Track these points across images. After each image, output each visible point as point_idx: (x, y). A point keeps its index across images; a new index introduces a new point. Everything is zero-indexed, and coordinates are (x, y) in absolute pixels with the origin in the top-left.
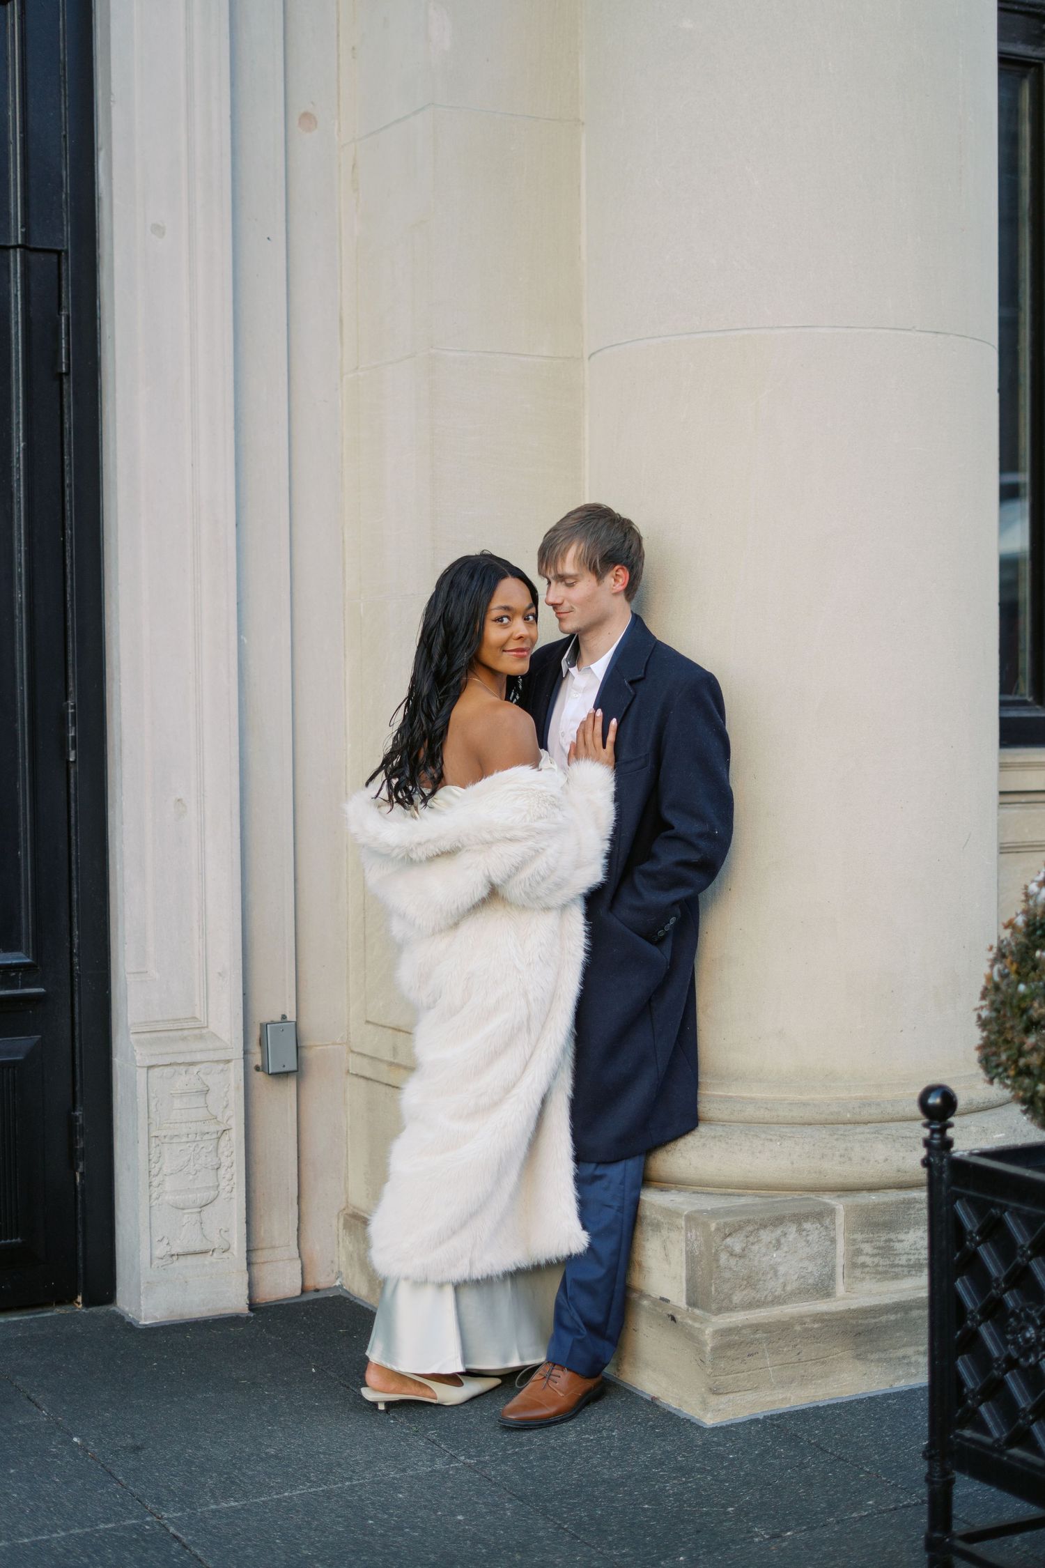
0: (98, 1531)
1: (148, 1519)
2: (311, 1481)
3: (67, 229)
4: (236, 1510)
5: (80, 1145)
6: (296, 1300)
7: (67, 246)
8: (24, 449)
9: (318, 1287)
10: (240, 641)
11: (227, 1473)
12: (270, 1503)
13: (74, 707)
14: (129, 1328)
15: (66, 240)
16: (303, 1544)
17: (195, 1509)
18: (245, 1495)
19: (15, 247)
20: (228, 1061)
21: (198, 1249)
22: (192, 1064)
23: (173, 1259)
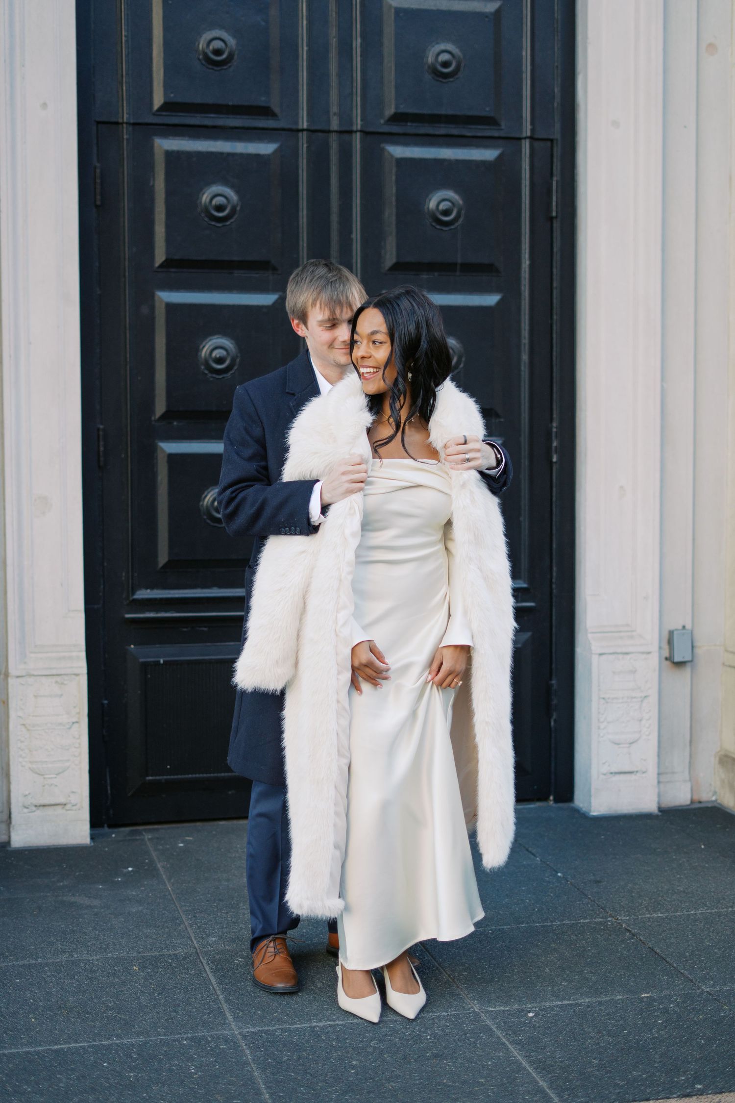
0: (580, 923)
1: (609, 919)
2: (707, 906)
3: (558, 126)
4: (661, 918)
5: (555, 702)
6: (687, 807)
7: (558, 136)
8: (529, 266)
9: (702, 800)
10: (662, 387)
11: (654, 899)
12: (683, 916)
13: (556, 428)
14: (583, 816)
15: (556, 133)
16: (706, 939)
17: (638, 916)
18: (667, 911)
19: (525, 138)
20: (649, 653)
21: (627, 770)
22: (627, 653)
23: (611, 775)
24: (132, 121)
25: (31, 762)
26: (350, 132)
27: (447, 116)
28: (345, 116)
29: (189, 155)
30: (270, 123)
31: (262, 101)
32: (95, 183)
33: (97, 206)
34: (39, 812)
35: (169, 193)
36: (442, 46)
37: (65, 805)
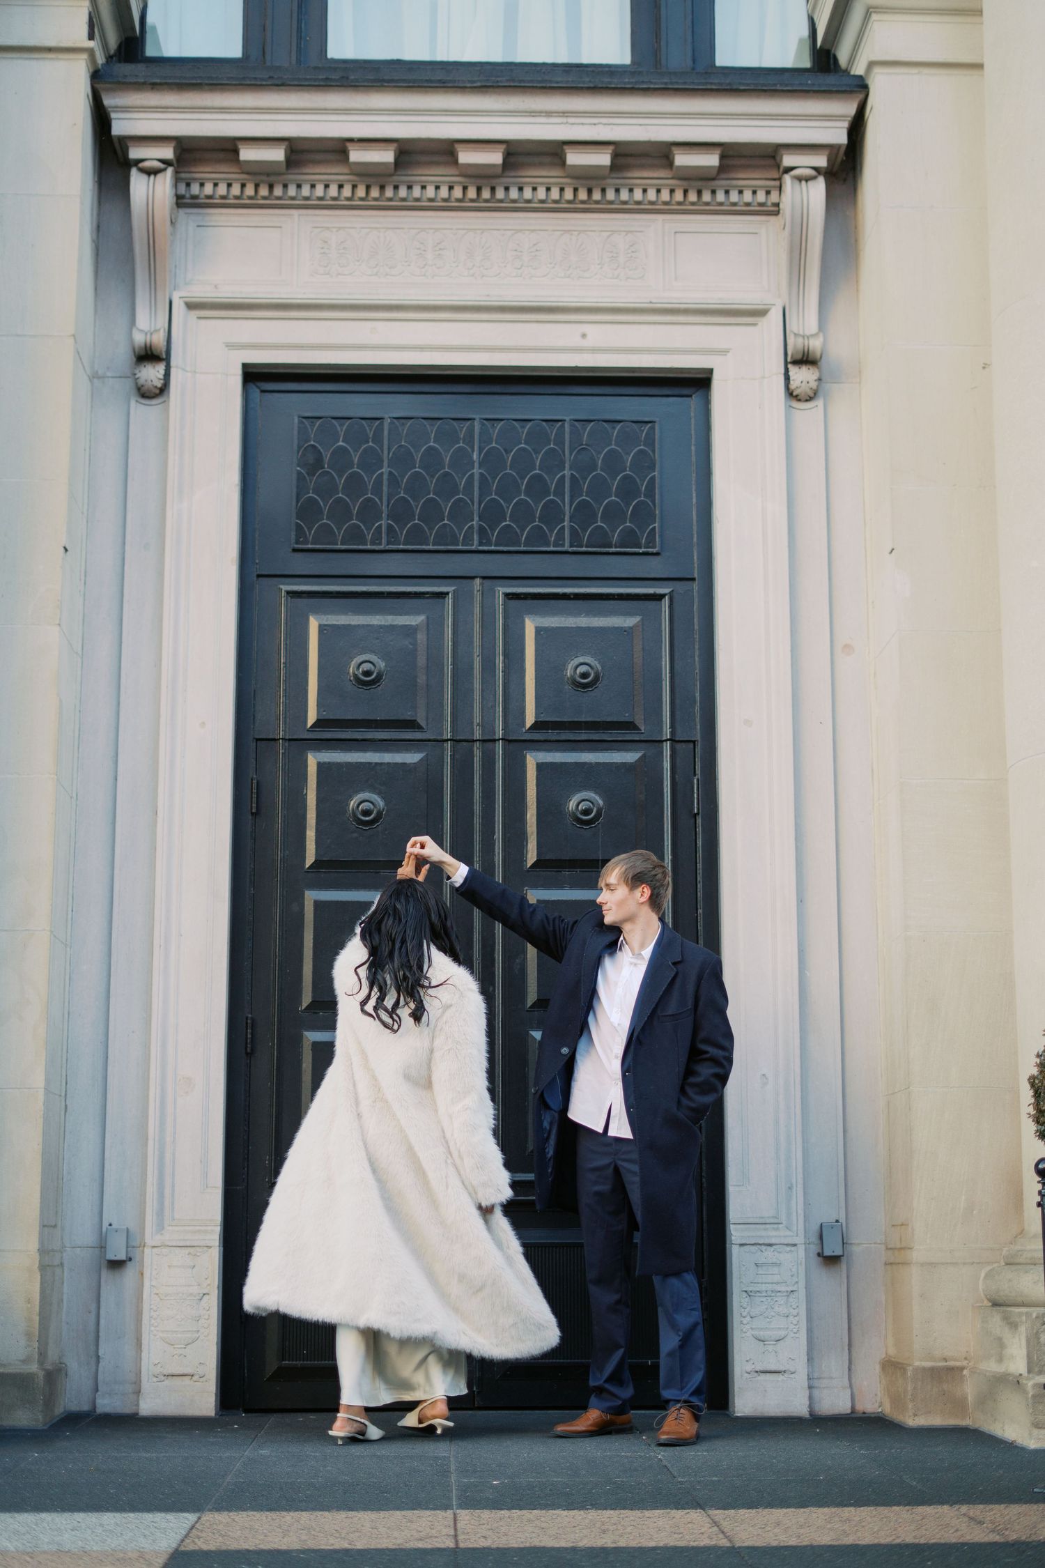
3: (699, 727)
6: (848, 1416)
7: (698, 738)
8: (671, 860)
9: (865, 1411)
15: (696, 734)
19: (666, 740)
20: (795, 1245)
21: (773, 1369)
22: (770, 1245)
23: (756, 1374)
24: (287, 737)
25: (162, 1331)
26: (494, 741)
27: (586, 723)
28: (488, 725)
29: (339, 765)
30: (418, 735)
31: (408, 715)
32: (252, 792)
33: (252, 813)
34: (168, 1382)
35: (320, 801)
36: (581, 660)
37: (192, 1376)
